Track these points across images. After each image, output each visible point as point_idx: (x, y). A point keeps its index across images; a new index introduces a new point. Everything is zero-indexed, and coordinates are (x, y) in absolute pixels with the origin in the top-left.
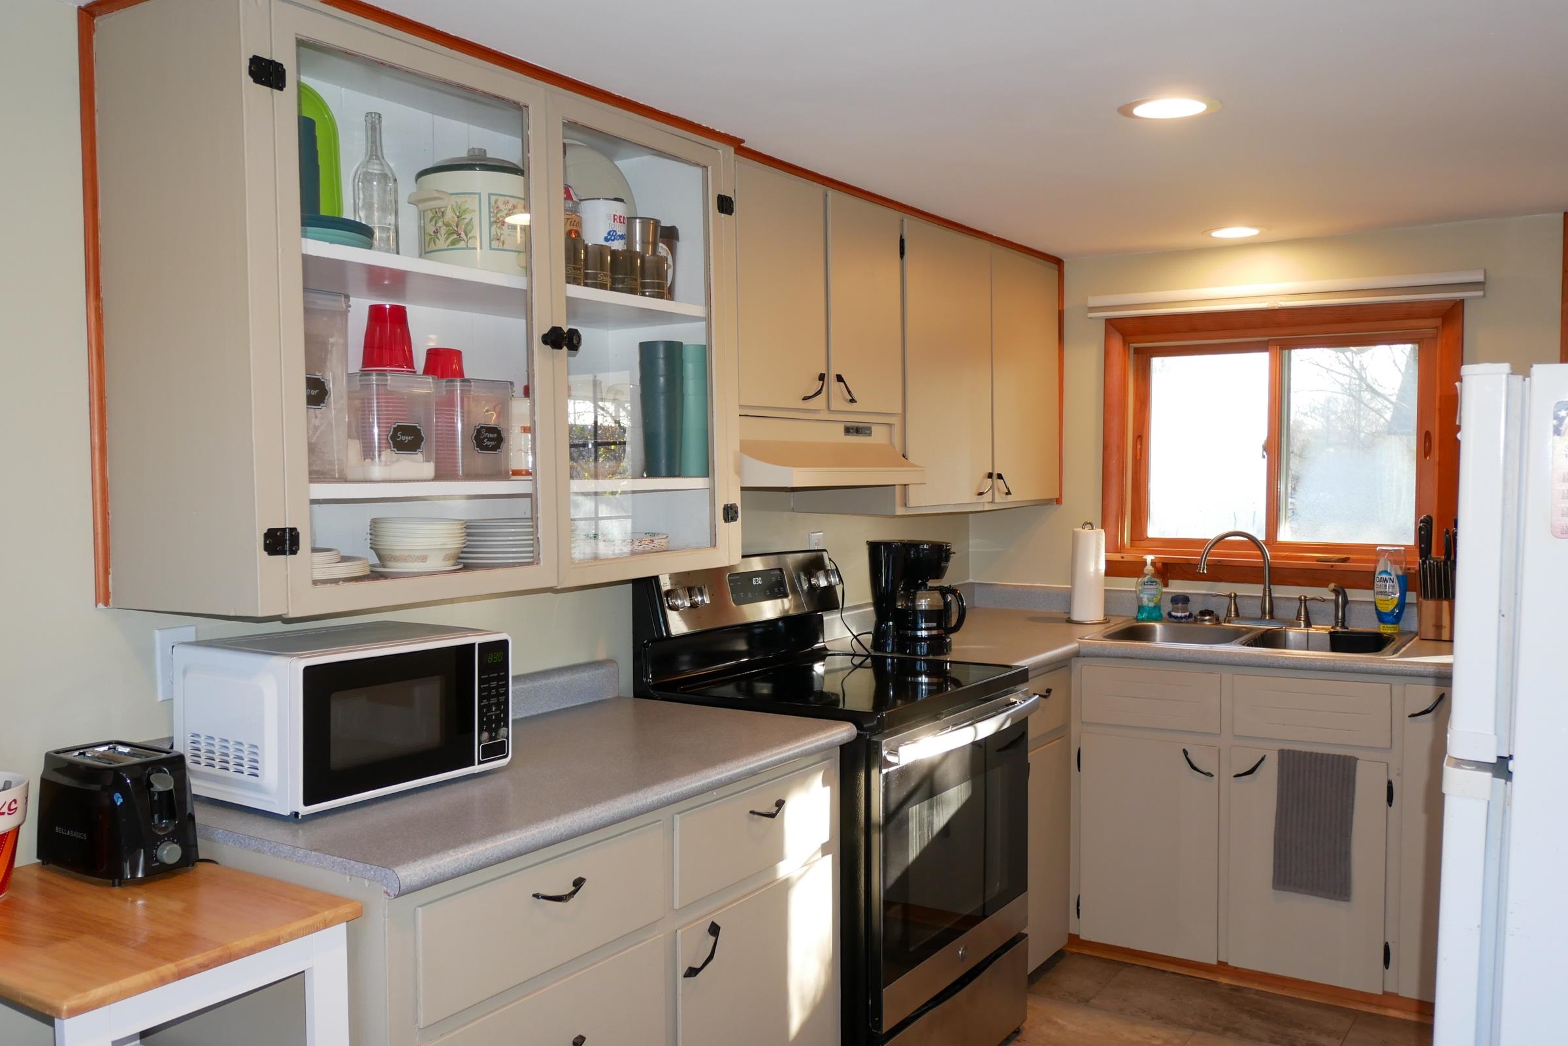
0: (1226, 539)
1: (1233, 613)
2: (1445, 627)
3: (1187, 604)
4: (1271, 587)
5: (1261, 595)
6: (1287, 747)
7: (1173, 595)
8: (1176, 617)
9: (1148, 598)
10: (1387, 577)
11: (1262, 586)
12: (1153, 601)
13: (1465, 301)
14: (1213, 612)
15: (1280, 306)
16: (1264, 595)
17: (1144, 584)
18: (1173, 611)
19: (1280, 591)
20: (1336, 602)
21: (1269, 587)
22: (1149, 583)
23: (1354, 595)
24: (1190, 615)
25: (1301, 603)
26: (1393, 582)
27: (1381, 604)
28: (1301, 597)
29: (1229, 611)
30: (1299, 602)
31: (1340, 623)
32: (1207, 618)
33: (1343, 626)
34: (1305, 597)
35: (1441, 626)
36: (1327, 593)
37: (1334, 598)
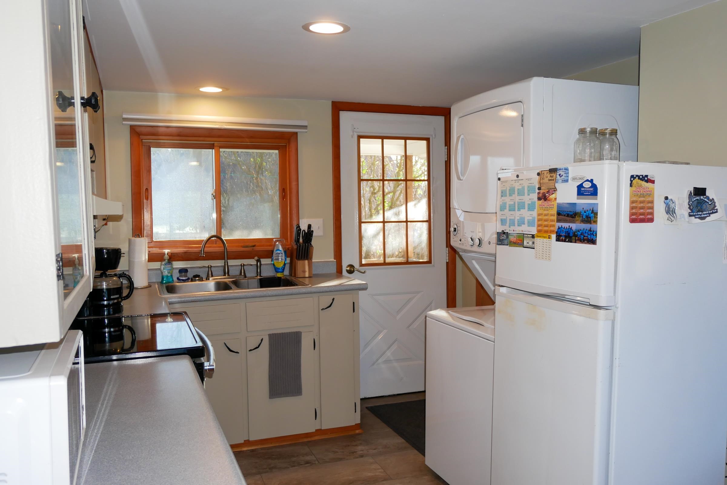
0: (212, 239)
1: (210, 275)
2: (307, 271)
3: (187, 273)
4: (228, 261)
5: (223, 265)
6: (271, 332)
7: (180, 269)
8: (183, 280)
9: (168, 272)
10: (280, 252)
11: (224, 261)
12: (170, 273)
13: (298, 133)
14: (199, 276)
15: (224, 128)
16: (225, 265)
17: (166, 265)
18: (180, 277)
19: (231, 262)
20: (257, 265)
21: (227, 261)
22: (168, 264)
23: (264, 261)
24: (188, 279)
25: (242, 267)
26: (282, 254)
27: (277, 264)
28: (241, 264)
29: (208, 274)
30: (240, 267)
31: (259, 275)
32: (197, 279)
33: (260, 276)
34: (243, 264)
35: (305, 271)
36: (253, 262)
37: (256, 263)
